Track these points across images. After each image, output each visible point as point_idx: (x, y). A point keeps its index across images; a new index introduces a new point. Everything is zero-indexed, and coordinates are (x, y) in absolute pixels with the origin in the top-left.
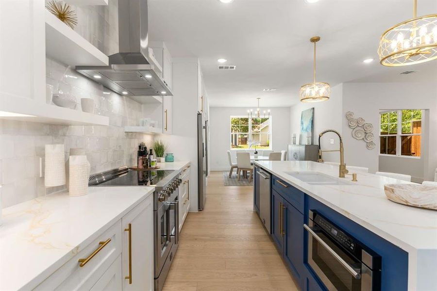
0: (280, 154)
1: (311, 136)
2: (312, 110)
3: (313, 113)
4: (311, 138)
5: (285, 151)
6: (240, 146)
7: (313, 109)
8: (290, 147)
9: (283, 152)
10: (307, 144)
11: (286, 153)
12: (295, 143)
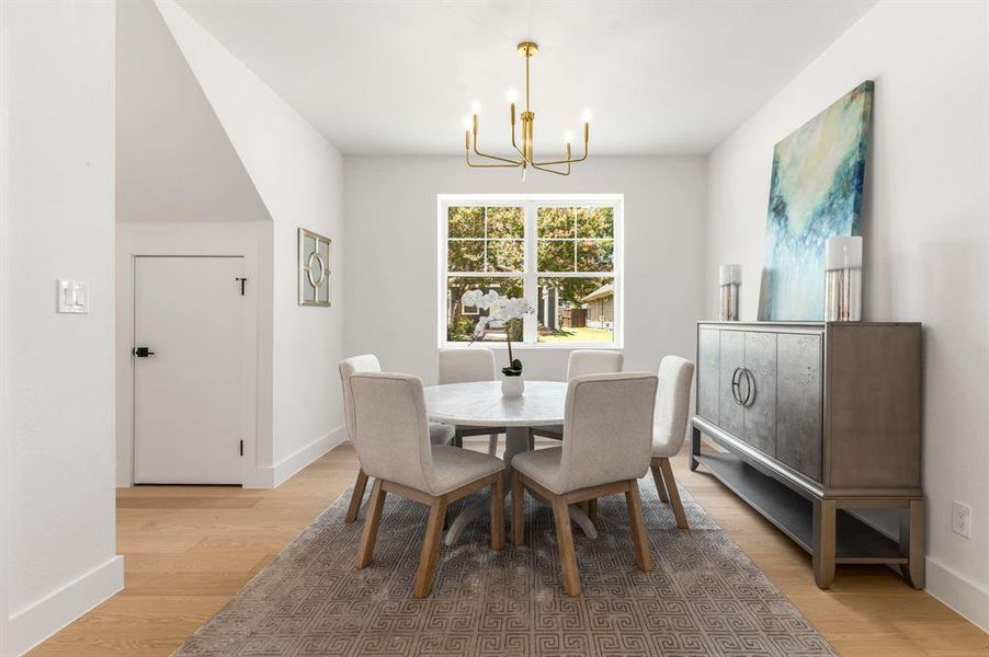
0: (651, 383)
1: (859, 261)
2: (861, 100)
3: (869, 118)
4: (857, 276)
5: (683, 361)
6: (565, 329)
7: (869, 88)
8: (709, 335)
9: (668, 371)
10: (833, 319)
11: (688, 375)
12: (733, 315)
